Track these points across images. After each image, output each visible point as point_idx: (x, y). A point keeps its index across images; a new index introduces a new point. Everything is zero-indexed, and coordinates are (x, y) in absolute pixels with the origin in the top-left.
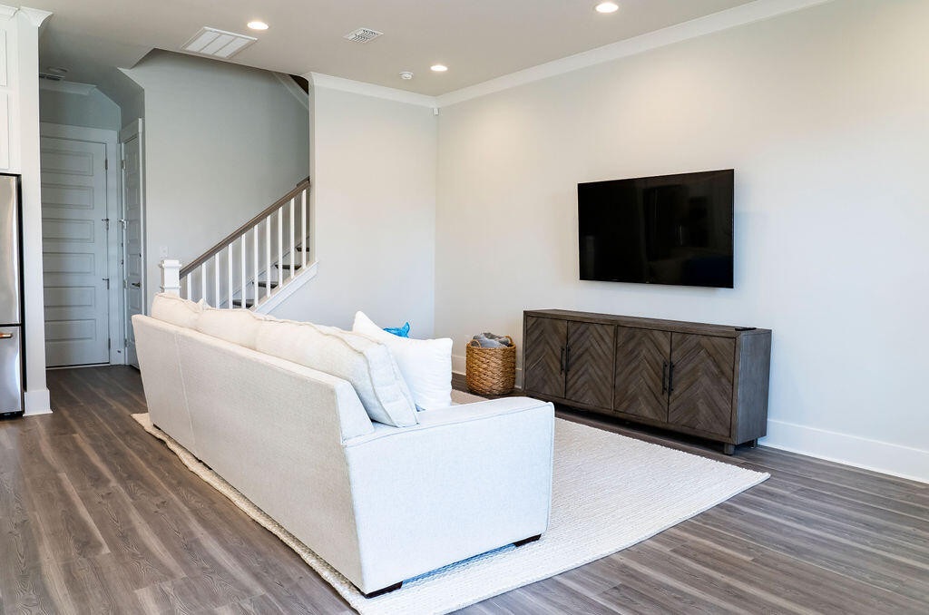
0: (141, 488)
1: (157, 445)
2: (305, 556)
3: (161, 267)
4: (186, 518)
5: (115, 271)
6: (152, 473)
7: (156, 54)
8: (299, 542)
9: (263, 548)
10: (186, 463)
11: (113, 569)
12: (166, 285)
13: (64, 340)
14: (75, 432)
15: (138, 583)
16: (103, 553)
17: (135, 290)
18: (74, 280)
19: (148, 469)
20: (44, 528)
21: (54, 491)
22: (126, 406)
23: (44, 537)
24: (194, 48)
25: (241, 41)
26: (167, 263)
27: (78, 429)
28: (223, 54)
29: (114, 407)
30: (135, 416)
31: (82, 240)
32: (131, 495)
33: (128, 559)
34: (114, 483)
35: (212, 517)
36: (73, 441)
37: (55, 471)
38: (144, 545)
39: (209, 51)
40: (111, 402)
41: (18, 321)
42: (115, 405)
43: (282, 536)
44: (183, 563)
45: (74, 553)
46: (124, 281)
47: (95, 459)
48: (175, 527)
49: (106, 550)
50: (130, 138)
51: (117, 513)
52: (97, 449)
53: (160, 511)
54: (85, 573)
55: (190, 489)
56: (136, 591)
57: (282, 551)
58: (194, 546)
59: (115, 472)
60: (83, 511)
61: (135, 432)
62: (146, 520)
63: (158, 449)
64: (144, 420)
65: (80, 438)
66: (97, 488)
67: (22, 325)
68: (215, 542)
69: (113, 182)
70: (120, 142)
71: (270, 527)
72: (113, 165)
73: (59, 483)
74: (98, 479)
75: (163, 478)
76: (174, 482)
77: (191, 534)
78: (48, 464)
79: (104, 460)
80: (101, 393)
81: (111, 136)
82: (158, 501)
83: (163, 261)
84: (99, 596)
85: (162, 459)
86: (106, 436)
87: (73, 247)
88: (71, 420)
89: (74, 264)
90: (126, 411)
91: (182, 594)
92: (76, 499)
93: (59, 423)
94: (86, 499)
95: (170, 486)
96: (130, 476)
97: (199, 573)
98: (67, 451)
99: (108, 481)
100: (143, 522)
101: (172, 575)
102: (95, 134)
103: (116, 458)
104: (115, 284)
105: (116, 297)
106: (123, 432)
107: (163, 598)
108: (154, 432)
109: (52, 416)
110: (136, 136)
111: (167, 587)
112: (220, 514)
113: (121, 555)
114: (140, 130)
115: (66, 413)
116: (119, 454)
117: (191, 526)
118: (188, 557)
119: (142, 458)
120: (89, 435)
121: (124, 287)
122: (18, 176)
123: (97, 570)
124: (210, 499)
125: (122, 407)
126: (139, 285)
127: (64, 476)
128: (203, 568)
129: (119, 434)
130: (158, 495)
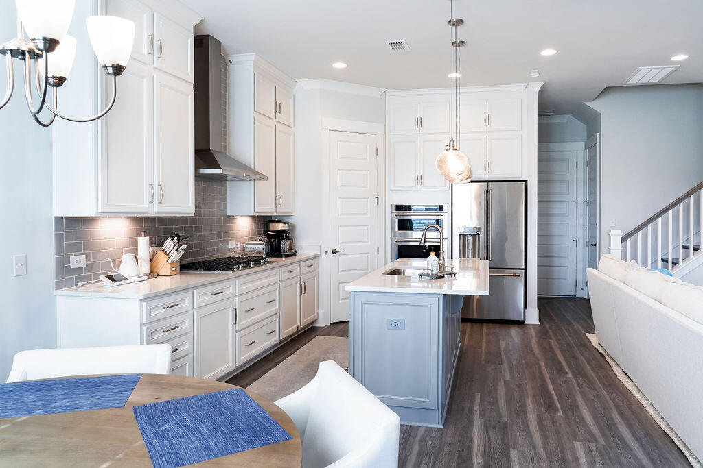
0: (585, 382)
1: (600, 357)
2: (691, 459)
3: (609, 235)
4: (611, 409)
5: (581, 235)
6: (593, 375)
7: (607, 90)
8: (688, 449)
9: (660, 443)
10: (617, 373)
11: (563, 425)
12: (612, 248)
13: (550, 278)
14: (551, 339)
15: (576, 438)
16: (559, 414)
17: (593, 248)
18: (556, 240)
19: (591, 372)
20: (530, 392)
21: (536, 371)
22: (583, 327)
23: (529, 396)
24: (633, 81)
25: (667, 70)
26: (613, 232)
27: (553, 337)
28: (655, 80)
29: (575, 327)
30: (587, 335)
31: (562, 215)
32: (579, 385)
33: (572, 422)
34: (569, 375)
35: (628, 413)
36: (549, 344)
37: (538, 360)
38: (583, 418)
39: (644, 81)
40: (573, 322)
41: (523, 267)
42: (576, 325)
43: (676, 441)
44: (605, 436)
45: (543, 409)
46: (586, 242)
47: (561, 358)
48: (603, 412)
49: (560, 413)
50: (592, 146)
51: (570, 394)
52: (563, 352)
53: (596, 400)
54: (548, 422)
55: (617, 391)
56: (574, 442)
57: (675, 451)
58: (613, 427)
59: (571, 368)
60: (551, 387)
61: (587, 345)
62: (585, 402)
63: (599, 360)
64: (592, 338)
65: (553, 342)
66: (560, 376)
67: (526, 269)
68: (627, 430)
69: (581, 175)
70: (585, 149)
71: (668, 432)
72: (581, 164)
73: (539, 367)
74: (561, 370)
75: (600, 379)
76: (607, 384)
77: (612, 419)
78: (534, 354)
79: (566, 359)
80: (568, 316)
81: (580, 146)
82: (594, 393)
83: (610, 231)
84: (554, 438)
85: (601, 367)
86: (568, 344)
87: (556, 219)
88: (550, 330)
89: (556, 230)
90: (583, 330)
91: (600, 453)
92: (548, 380)
93: (542, 331)
94: (553, 381)
95: (604, 385)
96: (579, 373)
97: (613, 445)
98: (546, 349)
99: (567, 373)
100: (584, 403)
101: (596, 441)
102: (570, 146)
103: (572, 359)
104: (581, 244)
105: (581, 252)
106: (579, 344)
107: (589, 452)
108: (598, 347)
109: (540, 326)
110: (595, 144)
111: (592, 446)
112: (634, 413)
113: (568, 419)
114: (598, 141)
115: (547, 326)
116: (575, 358)
117: (613, 415)
118: (608, 433)
119: (589, 364)
120: (558, 341)
121: (587, 245)
122: (526, 181)
123: (554, 423)
124: (628, 401)
125: (580, 327)
126: (595, 245)
127: (542, 364)
128: (616, 443)
129: (577, 345)
130: (595, 389)
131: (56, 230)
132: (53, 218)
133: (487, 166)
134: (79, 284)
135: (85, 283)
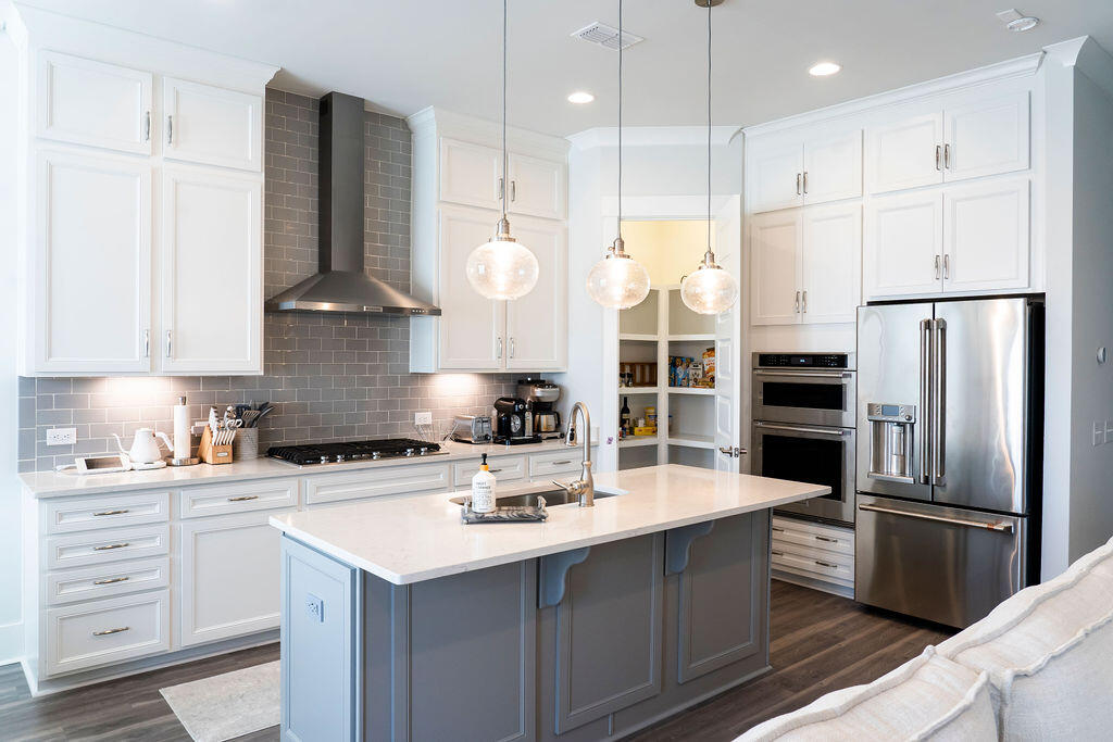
41: (1020, 510)
131: (21, 394)
132: (17, 379)
133: (942, 264)
134: (59, 467)
135: (65, 467)
